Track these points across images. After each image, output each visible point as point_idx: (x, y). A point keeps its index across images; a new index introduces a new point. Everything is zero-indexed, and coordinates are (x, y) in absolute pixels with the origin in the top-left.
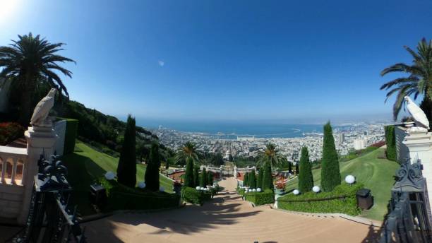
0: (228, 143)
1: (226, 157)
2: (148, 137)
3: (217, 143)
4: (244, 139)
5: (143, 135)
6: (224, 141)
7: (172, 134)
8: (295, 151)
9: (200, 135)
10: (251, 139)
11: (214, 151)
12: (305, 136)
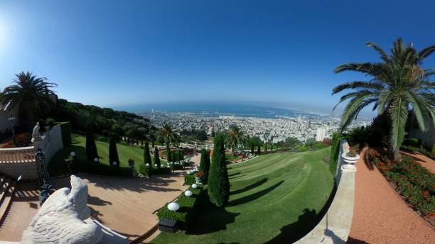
0: (211, 121)
1: (210, 133)
2: (140, 121)
3: (202, 121)
4: (226, 117)
5: (136, 120)
6: (208, 119)
7: (163, 116)
8: (267, 131)
9: (188, 114)
10: (231, 118)
11: (200, 128)
12: (277, 118)
